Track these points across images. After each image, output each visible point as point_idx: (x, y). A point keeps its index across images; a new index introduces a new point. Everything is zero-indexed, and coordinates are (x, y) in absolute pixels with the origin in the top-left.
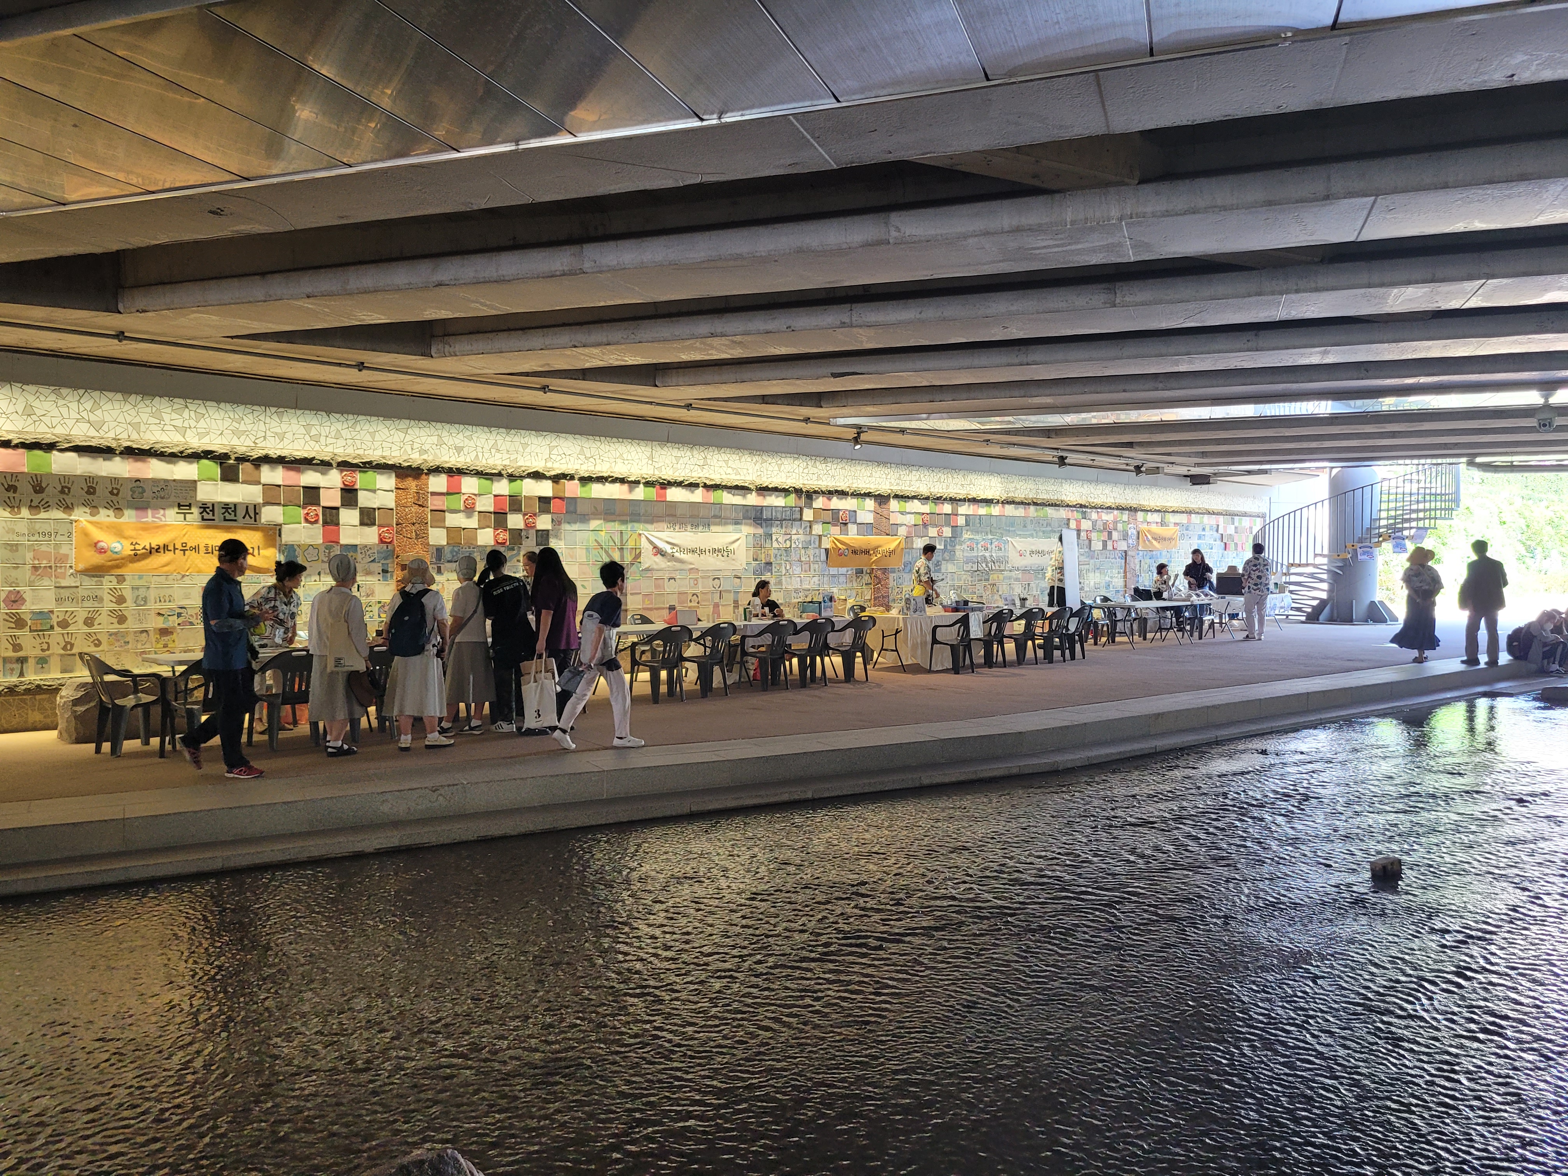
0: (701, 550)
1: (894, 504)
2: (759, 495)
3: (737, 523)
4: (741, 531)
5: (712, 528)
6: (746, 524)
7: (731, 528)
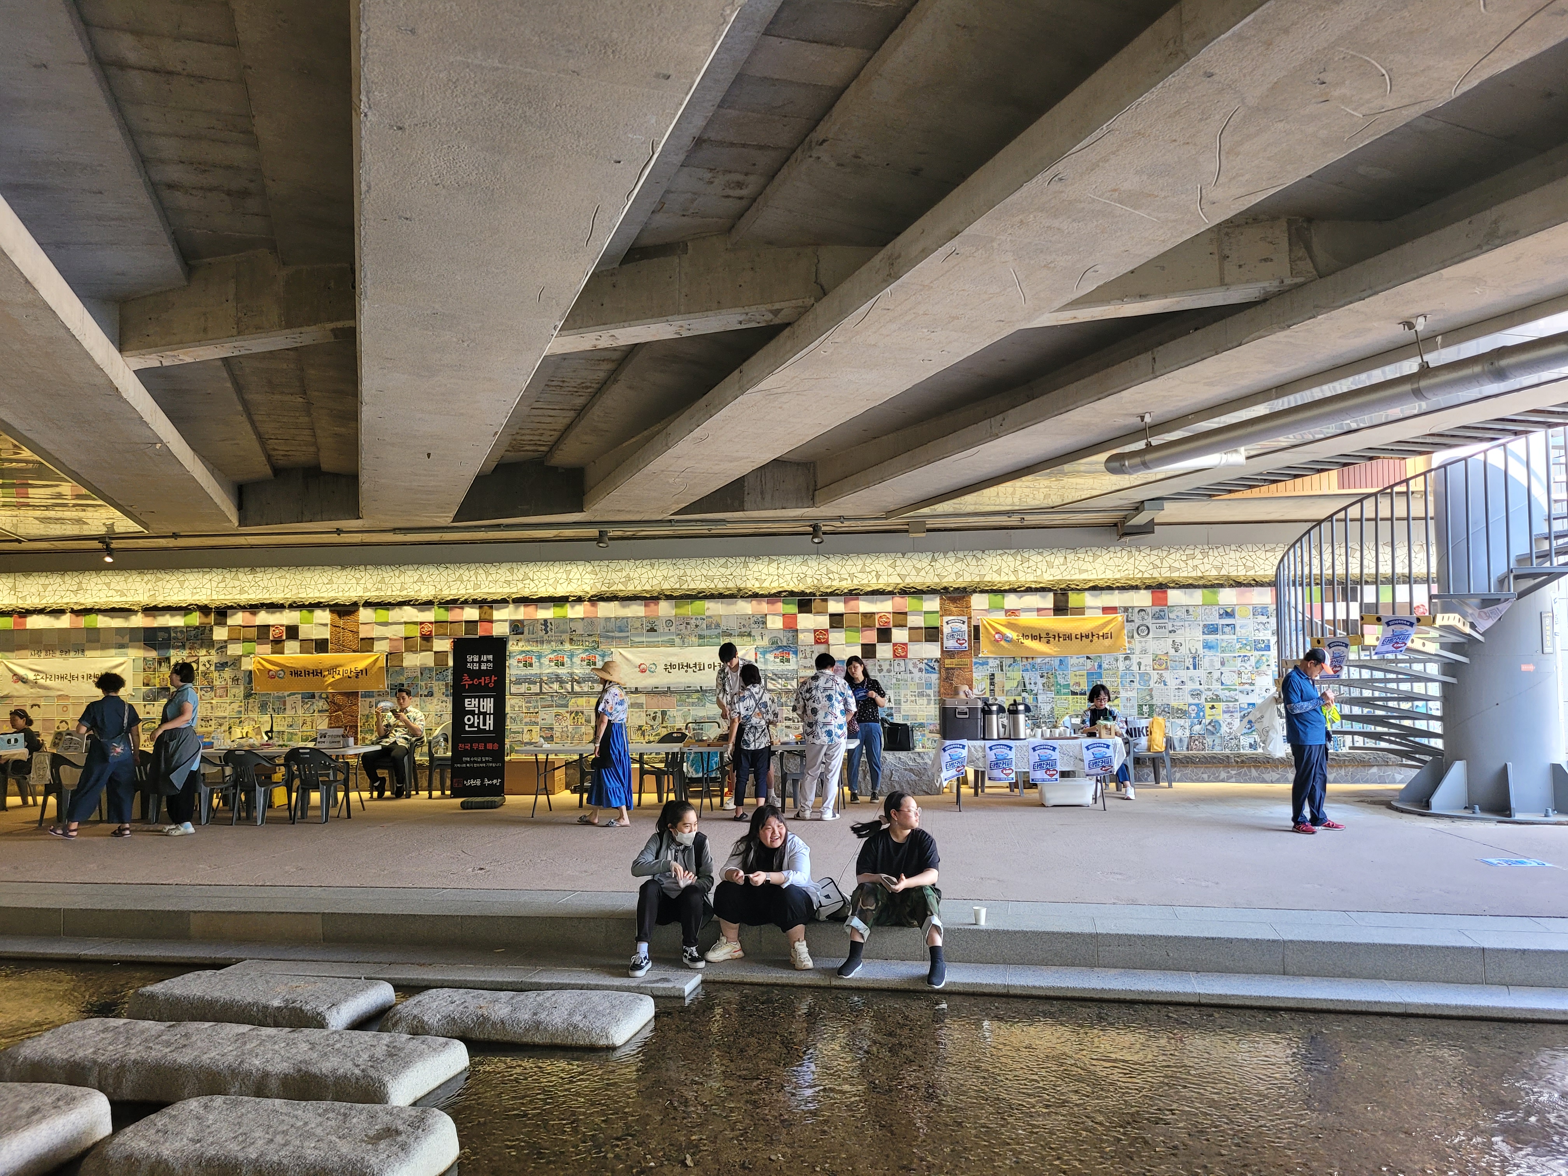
0: (72, 677)
1: (365, 614)
2: (147, 616)
3: (122, 646)
4: (126, 655)
5: (87, 653)
6: (133, 647)
7: (113, 652)
